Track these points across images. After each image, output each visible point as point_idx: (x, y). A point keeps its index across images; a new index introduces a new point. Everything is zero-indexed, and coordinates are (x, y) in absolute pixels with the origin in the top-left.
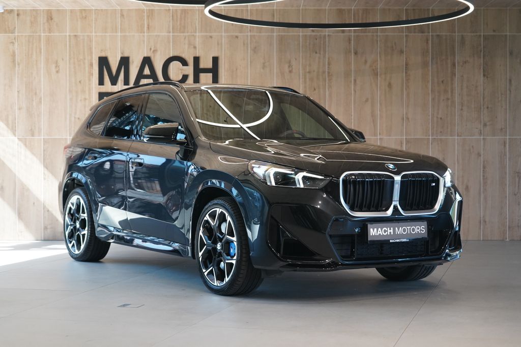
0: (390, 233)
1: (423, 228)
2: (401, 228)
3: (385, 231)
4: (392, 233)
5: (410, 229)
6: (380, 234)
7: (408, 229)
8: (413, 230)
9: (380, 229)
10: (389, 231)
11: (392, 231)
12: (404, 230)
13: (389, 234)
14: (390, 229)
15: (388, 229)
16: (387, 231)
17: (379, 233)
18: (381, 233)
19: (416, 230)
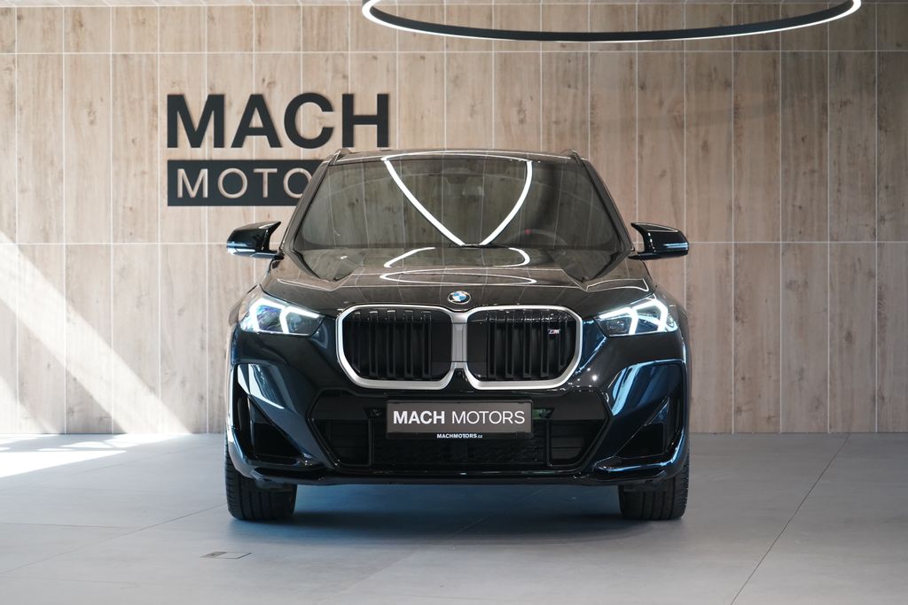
0: (439, 420)
1: (518, 414)
2: (464, 413)
3: (427, 417)
4: (443, 422)
5: (487, 415)
6: (414, 422)
7: (481, 415)
8: (495, 417)
9: (414, 413)
10: (436, 417)
11: (442, 417)
12: (473, 417)
13: (435, 422)
14: (439, 414)
15: (435, 413)
16: (432, 417)
17: (412, 419)
18: (417, 420)
19: (503, 418)
